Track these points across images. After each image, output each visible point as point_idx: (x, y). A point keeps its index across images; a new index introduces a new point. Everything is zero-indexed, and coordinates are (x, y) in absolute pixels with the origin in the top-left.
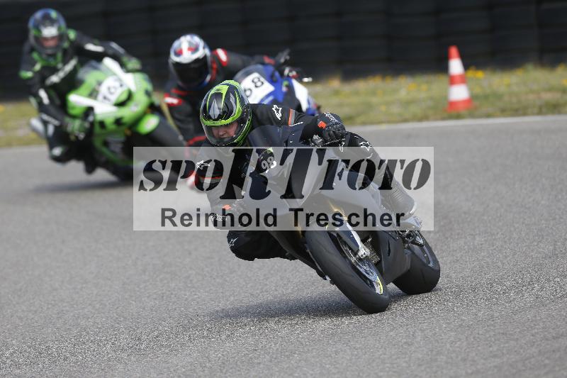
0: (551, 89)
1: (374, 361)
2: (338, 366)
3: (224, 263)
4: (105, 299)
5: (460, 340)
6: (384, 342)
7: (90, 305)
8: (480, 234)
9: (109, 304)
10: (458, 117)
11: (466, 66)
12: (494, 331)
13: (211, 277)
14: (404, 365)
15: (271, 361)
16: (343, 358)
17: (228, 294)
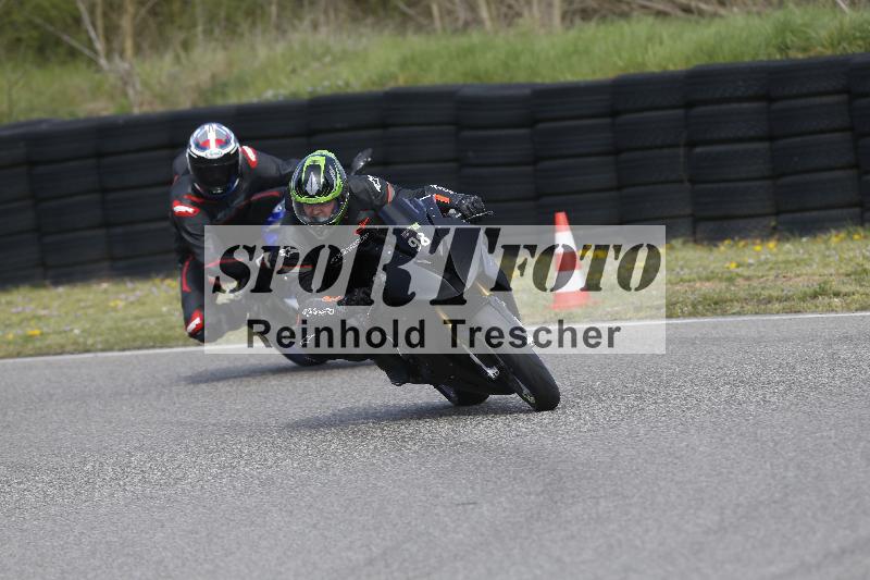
0: (709, 277)
3: (215, 540)
13: (196, 561)
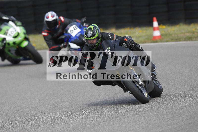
0: (189, 32)
1: (127, 127)
2: (114, 129)
4: (33, 106)
5: (157, 120)
6: (130, 121)
7: (28, 107)
8: (164, 83)
9: (35, 107)
10: (156, 42)
11: (159, 24)
12: (169, 116)
13: (70, 98)
14: (138, 128)
15: (91, 127)
16: (116, 126)
17: (76, 104)
